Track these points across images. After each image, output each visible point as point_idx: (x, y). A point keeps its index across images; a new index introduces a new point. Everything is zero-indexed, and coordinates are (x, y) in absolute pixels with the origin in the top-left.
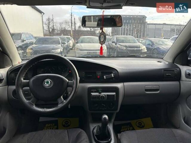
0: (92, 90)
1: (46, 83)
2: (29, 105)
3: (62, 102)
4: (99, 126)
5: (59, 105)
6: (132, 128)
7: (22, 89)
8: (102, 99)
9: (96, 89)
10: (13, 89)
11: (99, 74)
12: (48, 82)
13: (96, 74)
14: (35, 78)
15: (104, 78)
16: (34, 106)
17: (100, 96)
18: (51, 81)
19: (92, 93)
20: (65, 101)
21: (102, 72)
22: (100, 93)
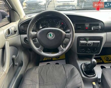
0: (81, 39)
1: (49, 36)
2: (39, 52)
3: (62, 50)
4: (84, 63)
5: (60, 52)
6: (102, 61)
7: (32, 40)
8: (88, 45)
9: (84, 38)
10: (24, 37)
11: (87, 25)
12: (51, 35)
13: (84, 26)
14: (40, 31)
15: (91, 29)
16: (42, 52)
17: (87, 43)
18: (53, 34)
19: (81, 41)
20: (64, 49)
21: (89, 24)
22: (87, 41)
